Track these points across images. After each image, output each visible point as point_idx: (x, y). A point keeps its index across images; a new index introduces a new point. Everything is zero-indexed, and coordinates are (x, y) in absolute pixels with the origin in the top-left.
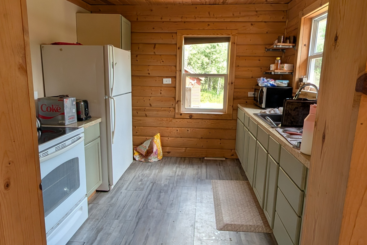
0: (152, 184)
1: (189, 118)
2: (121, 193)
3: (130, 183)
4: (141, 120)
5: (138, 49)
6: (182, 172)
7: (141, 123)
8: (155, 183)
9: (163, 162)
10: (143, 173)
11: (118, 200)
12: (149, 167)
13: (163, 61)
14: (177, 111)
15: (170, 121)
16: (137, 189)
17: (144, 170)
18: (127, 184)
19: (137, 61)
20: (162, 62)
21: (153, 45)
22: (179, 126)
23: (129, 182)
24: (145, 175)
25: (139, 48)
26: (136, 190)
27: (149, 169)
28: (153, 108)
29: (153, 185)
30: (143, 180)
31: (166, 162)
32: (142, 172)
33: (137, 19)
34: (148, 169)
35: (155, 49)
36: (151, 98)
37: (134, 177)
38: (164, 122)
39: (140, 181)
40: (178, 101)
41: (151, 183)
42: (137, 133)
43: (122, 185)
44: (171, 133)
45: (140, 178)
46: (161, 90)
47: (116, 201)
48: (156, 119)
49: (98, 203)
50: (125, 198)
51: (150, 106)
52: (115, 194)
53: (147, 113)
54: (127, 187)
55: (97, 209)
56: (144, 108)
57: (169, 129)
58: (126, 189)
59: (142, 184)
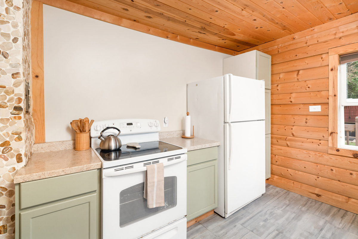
0: (276, 232)
1: (352, 156)
2: (235, 226)
3: (251, 218)
4: (281, 149)
5: (278, 79)
6: (333, 234)
7: (281, 153)
8: (282, 233)
9: (307, 206)
10: (272, 211)
11: (226, 233)
12: (284, 206)
13: (309, 87)
14: (330, 145)
15: (320, 156)
16: (255, 231)
17: (276, 208)
18: (248, 218)
19: (278, 90)
20: (307, 88)
21: (296, 73)
22: (334, 165)
23: (251, 216)
24: (274, 215)
25: (280, 78)
26: (252, 231)
27: (282, 209)
28: (297, 138)
29: (277, 235)
30: (269, 221)
31: (311, 207)
32: (272, 209)
33: (278, 51)
34: (282, 207)
35: (299, 75)
36: (294, 128)
37: (260, 212)
38: (311, 156)
39: (264, 221)
40: (332, 133)
41: (277, 230)
42: (277, 162)
43: (242, 216)
44: (322, 171)
45: (267, 216)
46: (307, 119)
47: (224, 235)
48: (299, 151)
49: (208, 227)
50: (234, 236)
51: (292, 135)
52: (228, 225)
53: (288, 143)
54: (245, 222)
55: (201, 235)
56: (286, 137)
57: (319, 166)
58: (242, 224)
59: (264, 226)
